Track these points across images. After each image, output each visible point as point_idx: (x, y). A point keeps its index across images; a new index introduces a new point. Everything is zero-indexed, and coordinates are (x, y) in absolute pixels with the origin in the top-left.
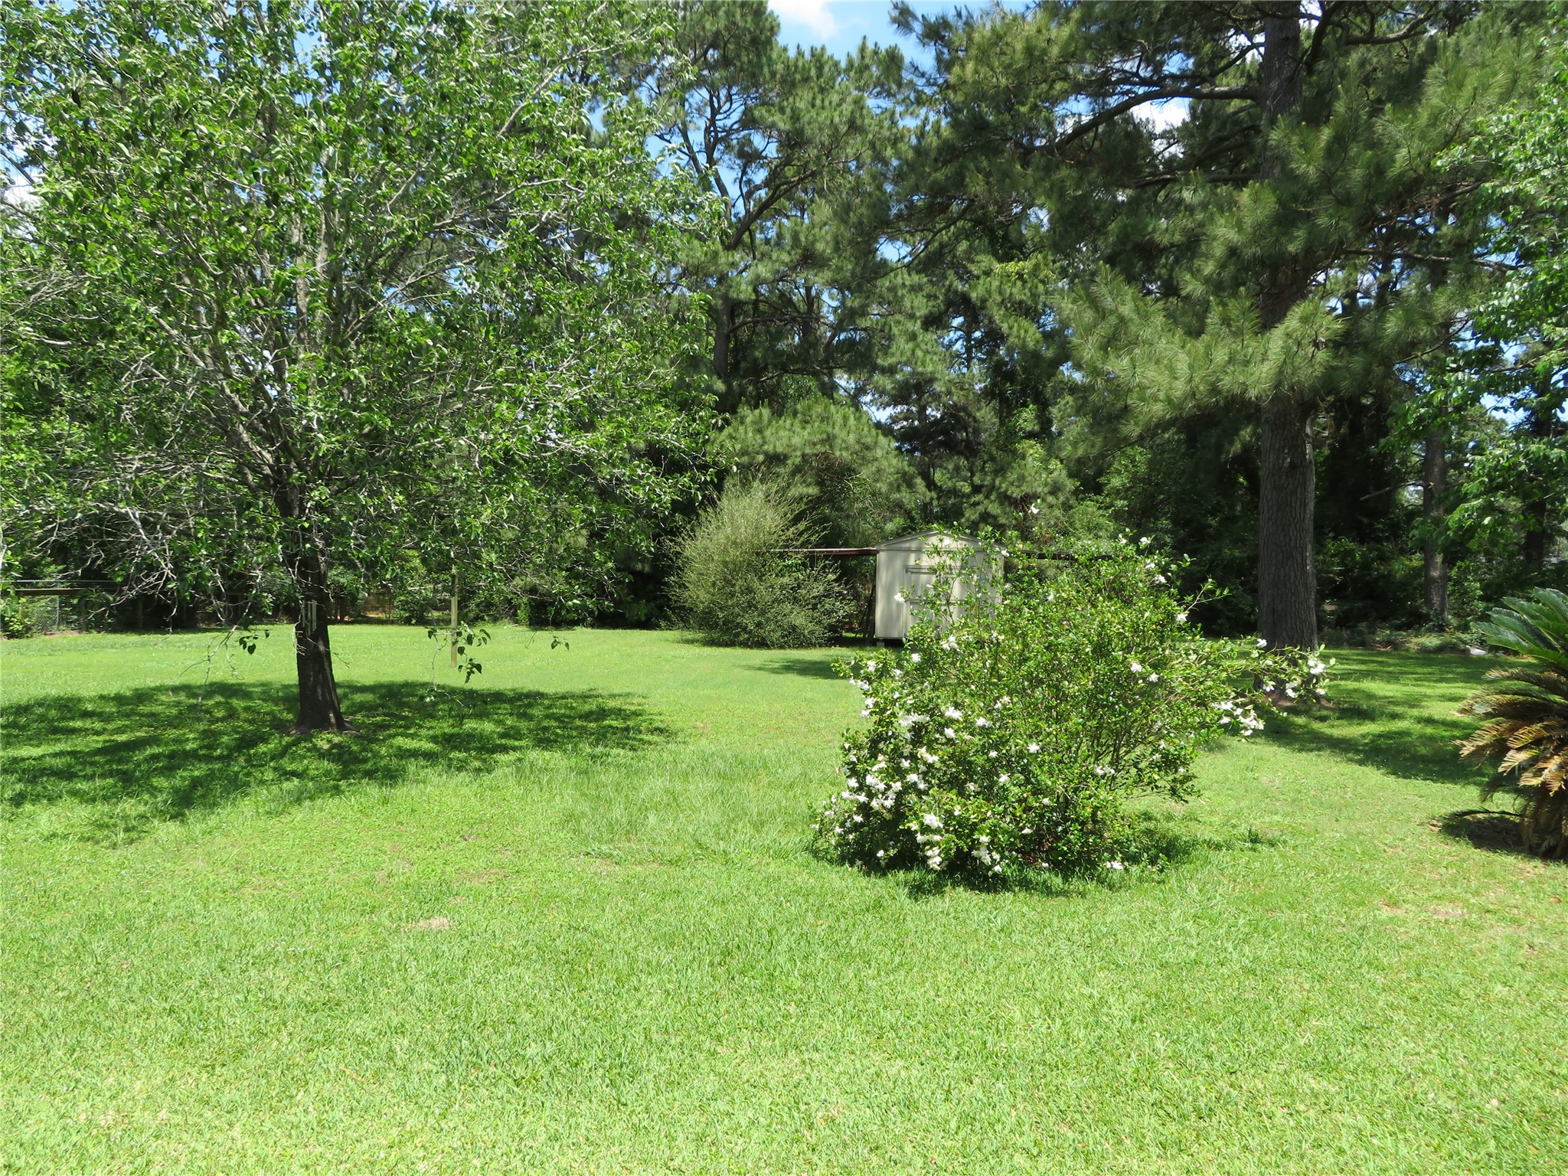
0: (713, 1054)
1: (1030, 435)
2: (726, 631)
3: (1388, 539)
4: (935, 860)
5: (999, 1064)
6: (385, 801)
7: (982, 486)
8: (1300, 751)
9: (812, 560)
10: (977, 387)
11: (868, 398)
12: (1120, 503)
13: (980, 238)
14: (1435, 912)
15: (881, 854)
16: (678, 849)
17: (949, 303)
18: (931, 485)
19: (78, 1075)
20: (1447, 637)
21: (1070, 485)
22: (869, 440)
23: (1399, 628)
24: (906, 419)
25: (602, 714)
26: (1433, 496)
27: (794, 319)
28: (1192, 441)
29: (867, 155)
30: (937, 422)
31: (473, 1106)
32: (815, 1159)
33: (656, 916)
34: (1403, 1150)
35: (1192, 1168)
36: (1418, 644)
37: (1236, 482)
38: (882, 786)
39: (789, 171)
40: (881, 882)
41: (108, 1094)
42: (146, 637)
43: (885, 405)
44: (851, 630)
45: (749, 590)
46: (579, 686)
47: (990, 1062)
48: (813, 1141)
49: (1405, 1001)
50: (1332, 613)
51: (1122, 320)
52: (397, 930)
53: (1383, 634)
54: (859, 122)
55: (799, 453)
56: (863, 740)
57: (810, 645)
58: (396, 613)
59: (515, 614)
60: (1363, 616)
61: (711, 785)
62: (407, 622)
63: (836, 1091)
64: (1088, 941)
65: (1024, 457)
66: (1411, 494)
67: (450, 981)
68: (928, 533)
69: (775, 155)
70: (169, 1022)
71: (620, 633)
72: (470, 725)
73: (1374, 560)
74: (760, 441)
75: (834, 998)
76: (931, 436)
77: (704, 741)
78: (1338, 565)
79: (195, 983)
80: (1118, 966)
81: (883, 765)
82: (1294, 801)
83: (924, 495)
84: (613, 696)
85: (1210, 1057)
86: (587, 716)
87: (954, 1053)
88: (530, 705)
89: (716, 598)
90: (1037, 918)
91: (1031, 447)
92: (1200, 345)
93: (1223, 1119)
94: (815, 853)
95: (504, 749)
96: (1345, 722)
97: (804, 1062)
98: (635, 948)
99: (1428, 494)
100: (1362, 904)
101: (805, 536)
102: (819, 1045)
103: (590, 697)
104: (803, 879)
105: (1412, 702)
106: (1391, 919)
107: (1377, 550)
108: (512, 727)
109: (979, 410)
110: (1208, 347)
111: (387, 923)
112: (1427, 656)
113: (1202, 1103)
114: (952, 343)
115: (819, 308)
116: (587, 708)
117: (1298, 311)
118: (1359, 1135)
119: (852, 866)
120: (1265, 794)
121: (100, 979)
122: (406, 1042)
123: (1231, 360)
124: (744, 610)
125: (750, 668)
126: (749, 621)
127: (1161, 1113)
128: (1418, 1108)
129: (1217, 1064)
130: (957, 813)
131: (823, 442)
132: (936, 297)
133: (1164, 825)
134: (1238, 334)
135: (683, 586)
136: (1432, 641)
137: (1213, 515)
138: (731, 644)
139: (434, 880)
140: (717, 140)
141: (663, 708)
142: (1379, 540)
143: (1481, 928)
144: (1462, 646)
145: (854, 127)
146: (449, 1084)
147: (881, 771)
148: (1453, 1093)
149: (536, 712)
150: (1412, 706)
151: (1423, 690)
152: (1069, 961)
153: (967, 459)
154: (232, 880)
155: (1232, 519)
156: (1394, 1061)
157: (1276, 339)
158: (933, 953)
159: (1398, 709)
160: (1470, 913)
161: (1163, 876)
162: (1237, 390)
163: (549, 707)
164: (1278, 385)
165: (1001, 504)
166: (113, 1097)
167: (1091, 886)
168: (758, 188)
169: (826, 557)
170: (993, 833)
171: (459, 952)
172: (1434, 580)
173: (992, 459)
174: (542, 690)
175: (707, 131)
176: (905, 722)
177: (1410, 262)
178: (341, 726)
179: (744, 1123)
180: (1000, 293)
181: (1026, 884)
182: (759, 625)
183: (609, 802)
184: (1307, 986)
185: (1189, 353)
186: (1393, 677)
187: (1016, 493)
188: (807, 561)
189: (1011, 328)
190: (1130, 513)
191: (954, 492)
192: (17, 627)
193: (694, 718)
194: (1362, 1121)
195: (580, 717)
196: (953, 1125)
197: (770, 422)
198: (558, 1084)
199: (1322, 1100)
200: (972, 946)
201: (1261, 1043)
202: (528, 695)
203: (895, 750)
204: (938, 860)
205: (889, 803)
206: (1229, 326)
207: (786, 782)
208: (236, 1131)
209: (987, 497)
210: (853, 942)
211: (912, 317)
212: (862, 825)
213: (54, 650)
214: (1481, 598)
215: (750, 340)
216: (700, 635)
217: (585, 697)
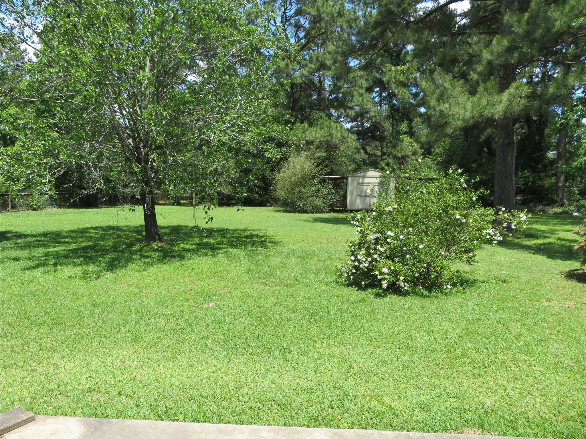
0: (315, 346)
1: (405, 133)
2: (291, 207)
3: (542, 172)
4: (385, 284)
5: (413, 351)
6: (183, 265)
7: (386, 153)
8: (510, 249)
9: (323, 181)
10: (384, 115)
11: (342, 119)
12: (439, 159)
13: (387, 57)
14: (564, 304)
15: (363, 283)
16: (289, 282)
17: (374, 83)
18: (366, 152)
19: (104, 350)
20: (565, 209)
21: (420, 151)
22: (345, 135)
23: (546, 205)
24: (356, 127)
25: (251, 236)
26: (561, 155)
27: (315, 90)
28: (466, 135)
29: (345, 26)
30: (368, 128)
31: (238, 361)
32: (356, 377)
33: (286, 303)
34: (557, 378)
35: (485, 382)
36: (553, 211)
37: (483, 151)
38: (364, 259)
39: (313, 32)
40: (363, 292)
41: (115, 356)
42: (81, 210)
43: (349, 122)
44: (337, 207)
45: (300, 192)
46: (242, 227)
47: (410, 350)
48: (354, 372)
49: (555, 332)
50: (520, 200)
51: (445, 89)
52: (198, 306)
53: (539, 207)
54: (342, 12)
55: (318, 140)
56: (356, 243)
57: (323, 212)
58: (170, 201)
59: (213, 201)
60: (532, 201)
61: (297, 260)
62: (173, 204)
63: (359, 358)
64: (440, 312)
65: (403, 141)
66: (551, 155)
67: (220, 323)
68: (367, 170)
69: (308, 26)
70: (129, 335)
71: (252, 208)
72: (205, 240)
73: (536, 180)
74: (304, 136)
75: (353, 329)
76: (366, 134)
77: (290, 246)
78: (523, 181)
79: (134, 323)
80: (451, 320)
81: (364, 252)
82: (510, 266)
83: (364, 156)
84: (254, 230)
85: (487, 349)
86: (247, 237)
87: (398, 347)
88: (225, 233)
89: (288, 195)
90: (420, 304)
91: (405, 137)
92: (475, 99)
93: (494, 368)
94: (338, 283)
95: (220, 249)
96: (527, 239)
97: (346, 349)
98: (281, 313)
99: (559, 155)
100: (537, 301)
101: (321, 171)
102: (351, 343)
103: (246, 230)
104: (335, 291)
105: (552, 232)
106: (548, 306)
107: (538, 176)
108: (220, 241)
109: (385, 123)
110: (479, 99)
111: (194, 304)
112: (556, 216)
113: (486, 363)
114: (374, 98)
115: (324, 84)
116: (246, 234)
117: (514, 85)
118: (542, 373)
119: (352, 287)
120: (499, 264)
121: (101, 321)
122: (210, 342)
123: (488, 104)
124: (299, 199)
125: (301, 220)
126: (300, 203)
127: (472, 366)
128: (562, 365)
129: (490, 351)
130: (392, 268)
131: (328, 136)
132: (368, 80)
133: (463, 275)
134: (490, 94)
135: (276, 191)
136: (558, 210)
137: (474, 163)
138: (294, 212)
139: (206, 291)
140: (286, 21)
141: (273, 234)
142: (539, 172)
143: (582, 309)
144: (570, 212)
145: (340, 14)
146: (228, 354)
147: (363, 254)
148: (574, 361)
149: (228, 235)
150: (552, 234)
151: (556, 228)
152: (433, 318)
153: (380, 142)
154: (137, 291)
155: (481, 165)
156: (553, 351)
157: (505, 96)
158: (385, 315)
159: (547, 235)
160: (577, 304)
161: (464, 291)
162: (490, 115)
163: (232, 234)
164: (505, 113)
165: (394, 159)
166: (118, 357)
167: (439, 294)
168: (302, 39)
169: (329, 180)
170: (405, 276)
171: (221, 314)
172: (560, 187)
173: (391, 142)
174: (228, 228)
175: (282, 17)
176: (372, 237)
177: (556, 64)
178: (160, 240)
179: (330, 367)
180: (395, 78)
181: (416, 294)
182: (304, 205)
183: (262, 266)
184: (520, 327)
185: (471, 102)
186: (544, 223)
187: (399, 155)
188: (322, 181)
189: (399, 92)
190: (442, 162)
191: (375, 155)
192: (35, 206)
193: (285, 238)
194: (542, 369)
195: (244, 237)
196: (401, 368)
197: (308, 129)
198: (264, 354)
199: (528, 363)
200: (399, 314)
201: (505, 345)
202: (224, 230)
203: (368, 247)
204: (386, 285)
205: (367, 265)
206: (487, 91)
207: (323, 259)
208: (161, 367)
209: (389, 157)
210: (357, 312)
211: (362, 87)
212: (355, 273)
213: (50, 215)
214: (578, 194)
215: (299, 98)
216: (282, 209)
217: (244, 230)
